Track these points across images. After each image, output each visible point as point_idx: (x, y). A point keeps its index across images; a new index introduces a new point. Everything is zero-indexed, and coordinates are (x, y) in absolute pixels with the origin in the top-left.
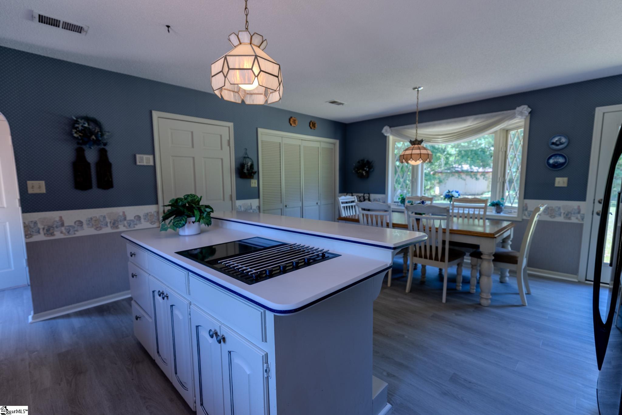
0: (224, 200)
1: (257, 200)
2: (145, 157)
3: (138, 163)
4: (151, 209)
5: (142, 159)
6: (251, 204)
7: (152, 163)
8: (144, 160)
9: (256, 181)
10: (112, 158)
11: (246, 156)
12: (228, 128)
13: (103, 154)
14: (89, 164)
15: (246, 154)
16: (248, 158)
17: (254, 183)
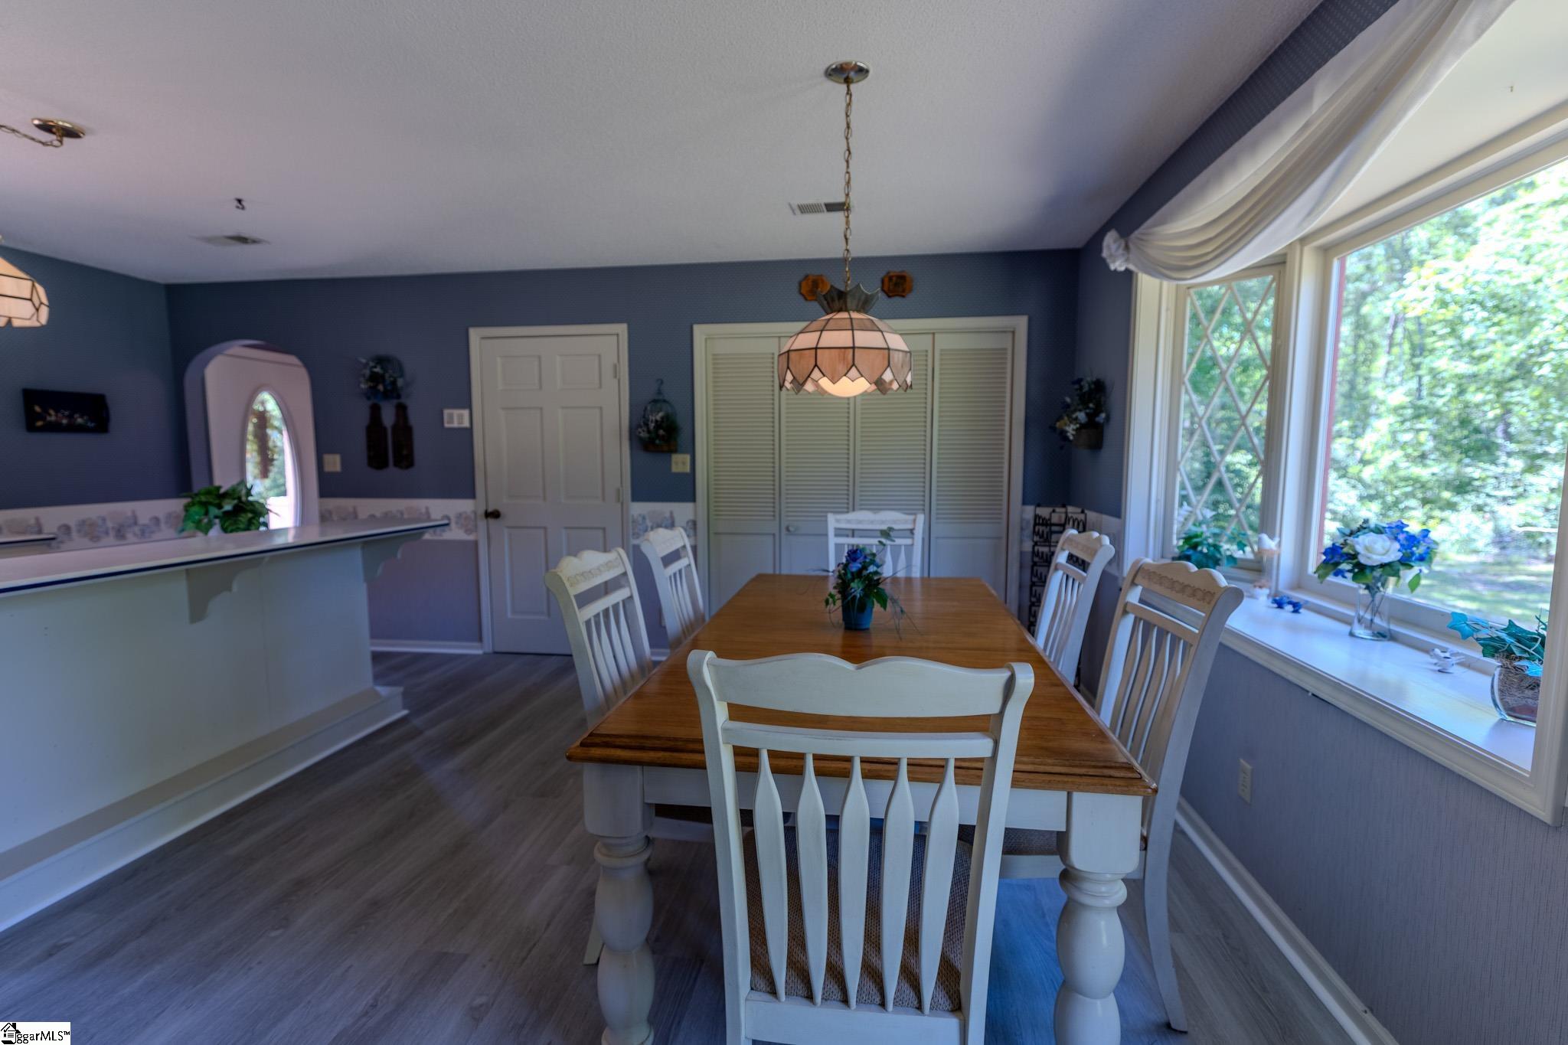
0: (604, 499)
1: (689, 506)
2: (456, 412)
3: (447, 425)
4: (465, 506)
5: (451, 416)
6: (671, 513)
7: (466, 424)
8: (456, 418)
9: (688, 457)
10: (414, 419)
11: (661, 398)
12: (615, 337)
13: (402, 410)
14: (385, 429)
15: (659, 392)
16: (665, 401)
17: (679, 463)
